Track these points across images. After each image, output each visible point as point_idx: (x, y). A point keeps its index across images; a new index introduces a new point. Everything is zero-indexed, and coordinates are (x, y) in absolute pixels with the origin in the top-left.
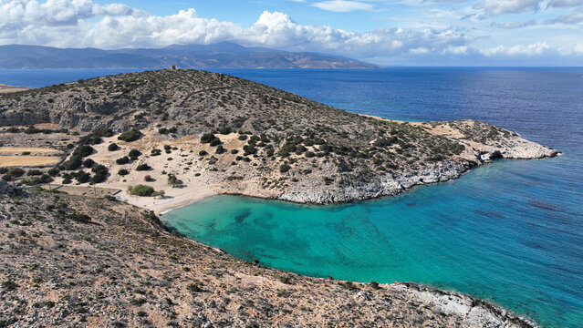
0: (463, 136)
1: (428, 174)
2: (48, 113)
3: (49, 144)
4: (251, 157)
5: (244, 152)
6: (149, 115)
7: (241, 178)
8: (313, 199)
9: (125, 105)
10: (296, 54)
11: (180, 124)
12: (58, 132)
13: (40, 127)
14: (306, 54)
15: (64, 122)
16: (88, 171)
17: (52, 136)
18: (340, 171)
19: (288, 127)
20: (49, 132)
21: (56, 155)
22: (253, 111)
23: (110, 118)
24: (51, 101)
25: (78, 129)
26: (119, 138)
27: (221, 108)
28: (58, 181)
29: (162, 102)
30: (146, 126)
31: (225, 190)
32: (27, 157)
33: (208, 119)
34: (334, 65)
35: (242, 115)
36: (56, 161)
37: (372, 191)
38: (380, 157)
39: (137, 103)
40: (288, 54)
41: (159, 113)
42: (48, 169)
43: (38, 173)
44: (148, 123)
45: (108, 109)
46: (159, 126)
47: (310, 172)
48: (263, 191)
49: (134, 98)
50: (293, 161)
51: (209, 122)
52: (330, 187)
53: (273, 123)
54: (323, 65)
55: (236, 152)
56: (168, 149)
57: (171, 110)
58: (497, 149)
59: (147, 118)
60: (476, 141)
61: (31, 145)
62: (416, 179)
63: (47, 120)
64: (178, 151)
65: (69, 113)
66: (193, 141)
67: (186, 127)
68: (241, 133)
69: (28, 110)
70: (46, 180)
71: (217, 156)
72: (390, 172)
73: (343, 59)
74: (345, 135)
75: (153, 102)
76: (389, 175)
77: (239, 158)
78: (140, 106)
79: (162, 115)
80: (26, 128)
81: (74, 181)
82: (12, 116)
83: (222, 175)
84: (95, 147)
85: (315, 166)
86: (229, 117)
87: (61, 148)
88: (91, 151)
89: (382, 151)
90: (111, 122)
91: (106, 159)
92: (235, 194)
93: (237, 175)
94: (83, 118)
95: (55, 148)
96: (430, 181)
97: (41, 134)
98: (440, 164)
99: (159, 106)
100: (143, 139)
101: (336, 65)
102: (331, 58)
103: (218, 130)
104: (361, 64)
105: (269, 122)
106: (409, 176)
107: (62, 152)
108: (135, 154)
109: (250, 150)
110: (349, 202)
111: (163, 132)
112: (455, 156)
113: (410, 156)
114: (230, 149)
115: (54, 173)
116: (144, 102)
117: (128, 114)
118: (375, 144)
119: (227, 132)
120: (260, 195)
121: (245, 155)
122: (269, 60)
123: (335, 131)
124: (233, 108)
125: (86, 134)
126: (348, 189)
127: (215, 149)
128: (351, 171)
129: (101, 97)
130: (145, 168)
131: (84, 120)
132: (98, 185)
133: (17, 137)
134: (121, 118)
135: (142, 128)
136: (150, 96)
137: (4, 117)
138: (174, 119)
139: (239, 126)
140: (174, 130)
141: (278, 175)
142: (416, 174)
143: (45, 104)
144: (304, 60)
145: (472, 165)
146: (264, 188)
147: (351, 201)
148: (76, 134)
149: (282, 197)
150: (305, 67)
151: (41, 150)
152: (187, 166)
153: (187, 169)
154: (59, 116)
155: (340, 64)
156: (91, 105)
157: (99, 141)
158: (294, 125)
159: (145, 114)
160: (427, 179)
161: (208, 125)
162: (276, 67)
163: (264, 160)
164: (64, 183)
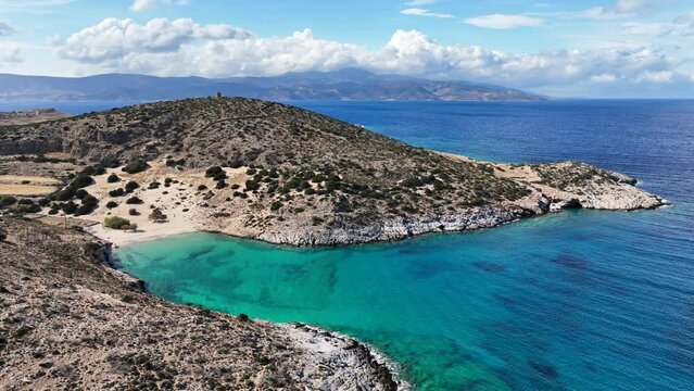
0: (539, 179)
1: (454, 220)
2: (61, 141)
3: (52, 174)
4: (250, 193)
5: (245, 187)
6: (163, 145)
7: (228, 215)
8: (290, 241)
9: (141, 134)
10: (437, 83)
11: (190, 156)
12: (65, 161)
13: (50, 156)
14: (450, 84)
15: (74, 151)
16: (78, 202)
17: (58, 166)
18: (335, 210)
19: (306, 162)
20: (56, 161)
21: (54, 185)
22: (274, 143)
23: (120, 148)
24: (66, 129)
25: (87, 159)
26: (123, 170)
27: (239, 139)
28: (46, 210)
29: (179, 131)
30: (156, 157)
31: (205, 227)
32: (26, 186)
33: (222, 152)
34: (485, 97)
35: (257, 147)
36: (51, 190)
37: (367, 235)
38: (400, 198)
39: (153, 132)
40: (427, 83)
41: (173, 143)
42: (39, 198)
43: (29, 202)
44: (160, 154)
45: (121, 138)
46: (169, 157)
47: (301, 210)
48: (244, 229)
49: (152, 127)
50: (289, 198)
51: (222, 154)
52: (316, 228)
53: (291, 156)
54: (472, 97)
55: (236, 187)
56: (168, 182)
57: (187, 141)
58: (576, 196)
59: (159, 148)
60: (553, 186)
61: (34, 174)
62: (435, 225)
63: (60, 149)
64: (178, 185)
65: (80, 142)
66: (198, 175)
67: (196, 159)
68: (252, 167)
69: (42, 138)
70: (35, 209)
71: (216, 192)
72: (404, 216)
73: (499, 89)
74: (371, 172)
75: (171, 133)
76: (399, 218)
77: (236, 194)
78: (156, 136)
79: (176, 146)
80: (36, 157)
81: (61, 212)
82: (25, 144)
83: (211, 211)
84: (96, 178)
85: (309, 205)
86: (245, 148)
87: (63, 178)
88: (90, 182)
89: (405, 191)
90: (121, 152)
91: (102, 191)
92: (213, 232)
93: (227, 211)
94: (93, 147)
95: (56, 177)
96: (453, 228)
97: (49, 164)
98: (476, 209)
99: (176, 136)
100: (147, 172)
101: (489, 97)
102: (482, 88)
103: (229, 162)
104: (523, 95)
105: (286, 155)
106: (428, 222)
107: (61, 182)
108: (132, 186)
109: (252, 186)
110: (331, 245)
111: (170, 163)
112: (507, 203)
113: (439, 199)
114: (231, 184)
115: (44, 203)
116: (161, 131)
117: (140, 144)
118: (401, 184)
119: (237, 165)
120: (238, 234)
121: (245, 190)
122: (402, 90)
123: (360, 168)
124: (253, 138)
125: (92, 164)
126: (336, 231)
127: (215, 183)
128: (351, 211)
129: (117, 125)
130: (136, 201)
131: (94, 150)
132: (81, 217)
133: (23, 166)
134: (132, 148)
135: (151, 160)
136: (170, 125)
137: (17, 145)
138: (187, 150)
139: (253, 160)
140: (182, 162)
141: (267, 213)
142: (438, 220)
143: (60, 132)
144: (447, 90)
145: (528, 214)
146: (246, 226)
147: (335, 245)
148: (83, 164)
149: (261, 237)
150: (449, 99)
151: (42, 180)
152: (180, 201)
153: (178, 203)
154: (71, 144)
155: (495, 95)
156: (103, 134)
157: (101, 172)
158: (315, 159)
159: (159, 144)
160: (450, 227)
161: (220, 158)
162: (411, 99)
163: (262, 196)
164: (50, 213)
